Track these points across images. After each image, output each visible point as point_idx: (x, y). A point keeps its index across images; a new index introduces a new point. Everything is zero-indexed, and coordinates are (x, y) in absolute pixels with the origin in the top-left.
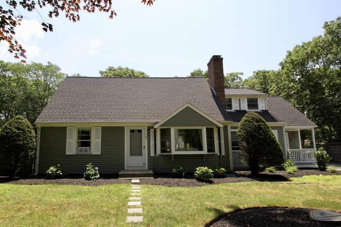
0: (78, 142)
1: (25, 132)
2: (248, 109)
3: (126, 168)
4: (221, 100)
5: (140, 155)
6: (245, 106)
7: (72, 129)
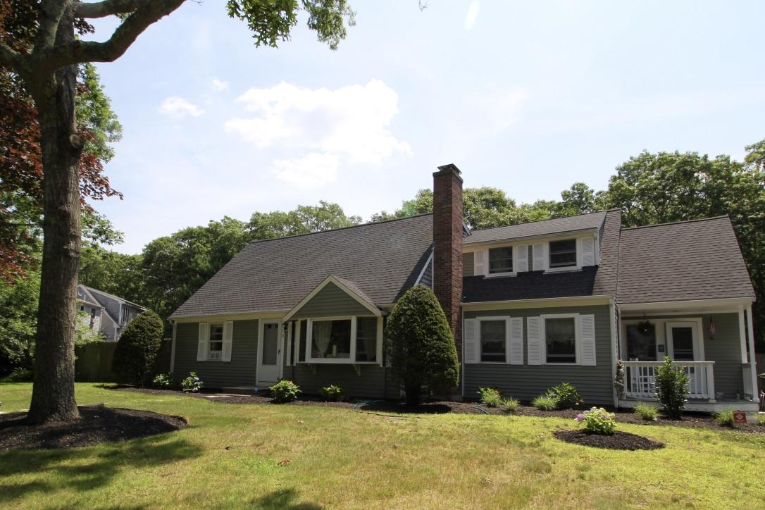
0: (211, 343)
1: (144, 331)
2: (551, 267)
3: (257, 383)
4: (443, 258)
5: (274, 363)
6: (542, 262)
7: (204, 325)
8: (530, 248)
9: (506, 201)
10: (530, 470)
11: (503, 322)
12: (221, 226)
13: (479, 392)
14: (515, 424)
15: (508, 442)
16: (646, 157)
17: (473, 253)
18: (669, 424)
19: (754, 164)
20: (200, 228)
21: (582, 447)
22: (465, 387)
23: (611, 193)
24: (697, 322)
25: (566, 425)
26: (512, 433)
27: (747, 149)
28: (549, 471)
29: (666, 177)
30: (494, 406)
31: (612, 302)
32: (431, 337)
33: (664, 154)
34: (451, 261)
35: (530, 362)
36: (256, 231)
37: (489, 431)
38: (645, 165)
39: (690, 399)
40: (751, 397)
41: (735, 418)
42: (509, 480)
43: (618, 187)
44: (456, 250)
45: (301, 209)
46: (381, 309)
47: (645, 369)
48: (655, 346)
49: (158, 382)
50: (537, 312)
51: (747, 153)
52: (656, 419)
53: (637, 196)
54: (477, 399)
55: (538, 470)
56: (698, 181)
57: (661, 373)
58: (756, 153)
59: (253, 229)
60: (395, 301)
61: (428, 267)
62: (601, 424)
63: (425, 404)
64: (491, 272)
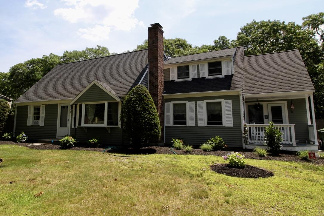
0: (34, 116)
2: (209, 76)
3: (57, 137)
4: (153, 71)
5: (66, 127)
6: (205, 73)
7: (31, 107)
8: (198, 66)
9: (187, 45)
10: (195, 197)
11: (185, 104)
12: (49, 58)
13: (172, 141)
14: (189, 161)
15: (184, 174)
16: (255, 23)
17: (169, 69)
18: (273, 159)
19: (307, 26)
20: (38, 59)
21: (227, 176)
22: (165, 138)
23: (238, 41)
24: (284, 103)
25: (218, 161)
26: (186, 168)
27: (303, 19)
28: (206, 197)
29: (265, 33)
30: (180, 149)
31: (241, 93)
32: (145, 112)
33: (263, 21)
34: (158, 73)
35: (199, 125)
36: (66, 60)
37: (174, 166)
38: (254, 27)
39: (283, 144)
40: (314, 143)
41: (310, 156)
42: (181, 205)
43: (241, 38)
44: (160, 67)
45: (88, 49)
46: (120, 98)
47: (259, 128)
48: (263, 116)
49: (5, 137)
50: (202, 99)
51: (303, 21)
52: (266, 156)
53: (251, 42)
54: (171, 145)
55: (200, 197)
56: (280, 34)
57: (267, 131)
58: (308, 21)
59: (64, 59)
60: (127, 94)
61: (145, 75)
62: (237, 162)
63: (143, 148)
64: (178, 78)
